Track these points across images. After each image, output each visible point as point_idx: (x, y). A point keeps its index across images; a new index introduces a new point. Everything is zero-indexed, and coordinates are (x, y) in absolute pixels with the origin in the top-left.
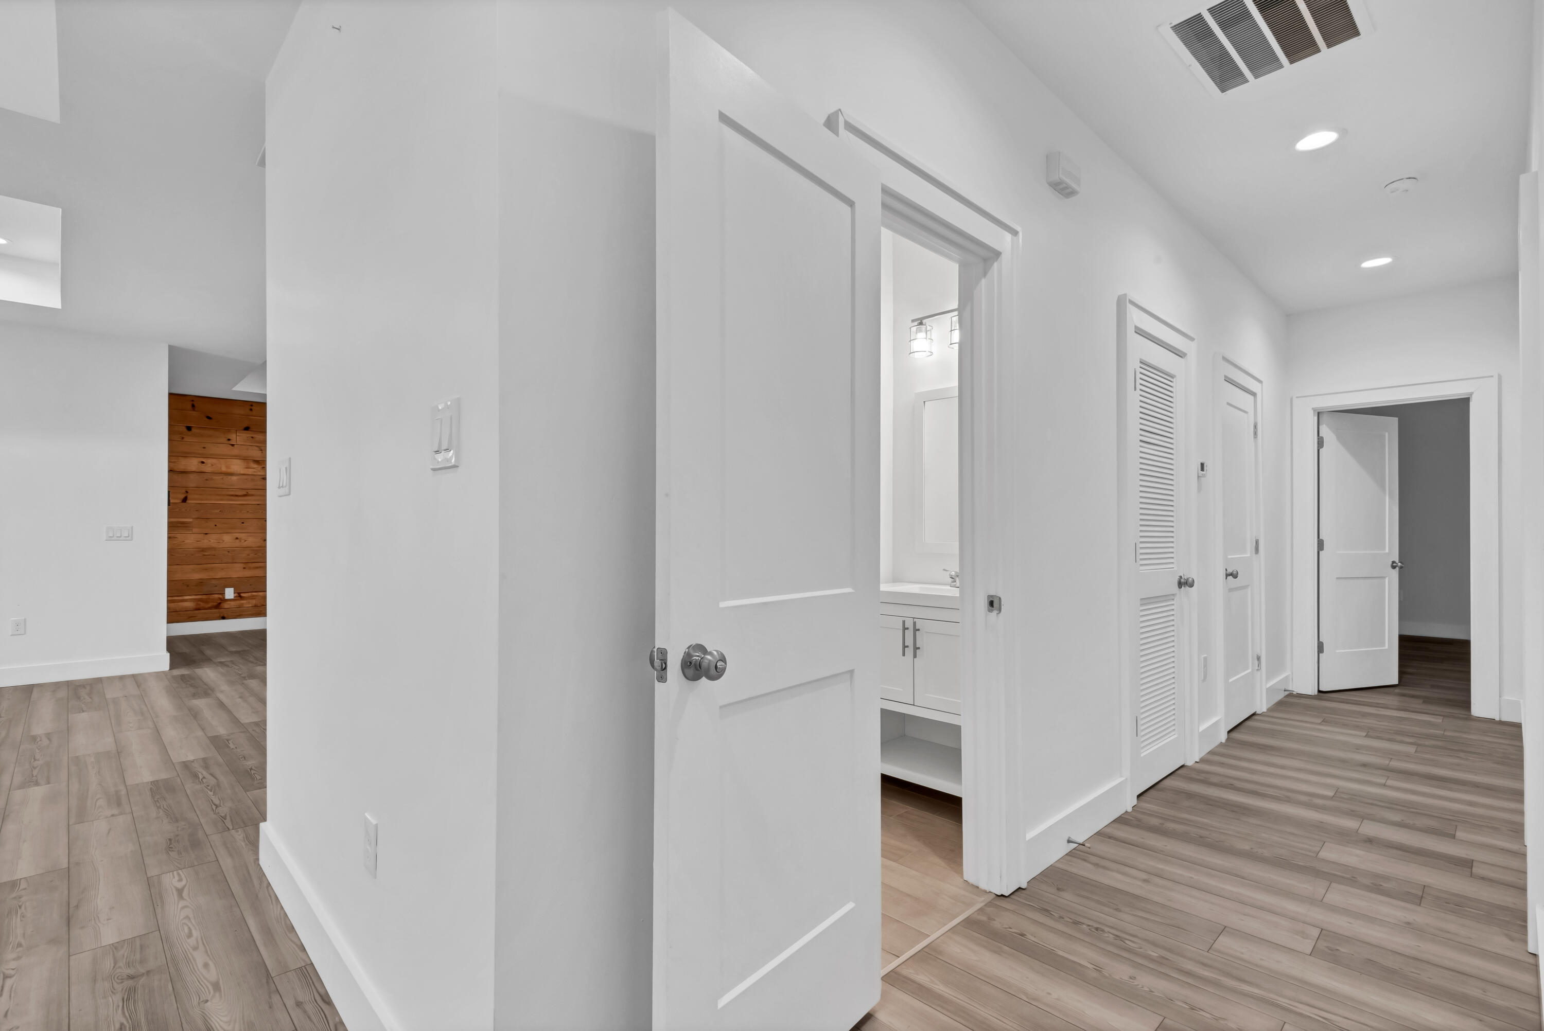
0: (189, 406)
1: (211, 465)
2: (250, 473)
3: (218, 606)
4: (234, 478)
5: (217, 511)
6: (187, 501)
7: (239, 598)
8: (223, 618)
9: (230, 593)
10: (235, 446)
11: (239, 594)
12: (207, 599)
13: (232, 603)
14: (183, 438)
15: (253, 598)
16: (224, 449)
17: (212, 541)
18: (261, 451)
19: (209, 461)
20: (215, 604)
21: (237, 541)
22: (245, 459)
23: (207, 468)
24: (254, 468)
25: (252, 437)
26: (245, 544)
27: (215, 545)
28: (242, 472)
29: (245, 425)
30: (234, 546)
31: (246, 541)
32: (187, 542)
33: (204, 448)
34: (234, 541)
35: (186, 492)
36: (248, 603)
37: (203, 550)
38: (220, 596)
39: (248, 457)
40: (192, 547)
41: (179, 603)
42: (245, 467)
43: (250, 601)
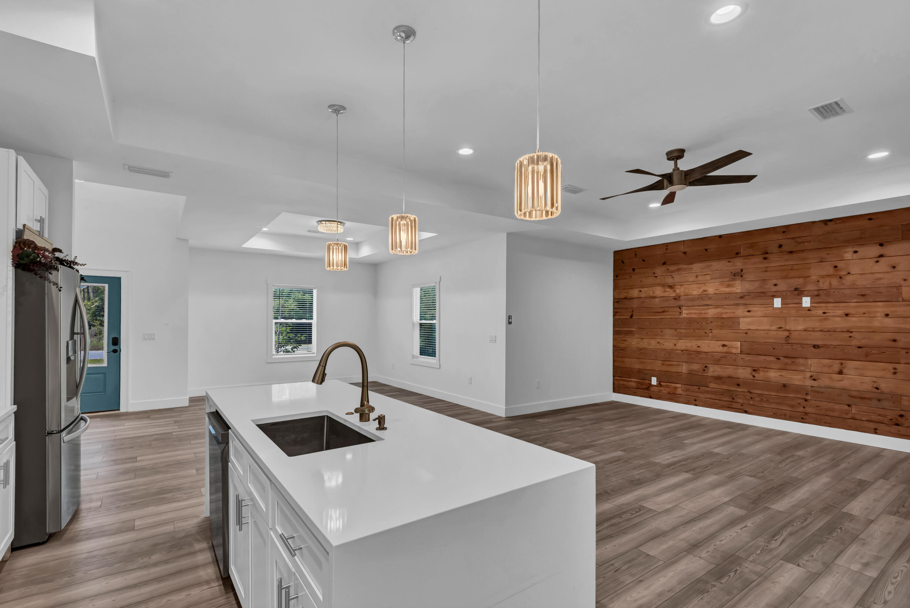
0: (633, 256)
1: (646, 292)
2: (666, 295)
3: (648, 389)
4: (657, 300)
5: (648, 323)
6: (633, 317)
7: (660, 386)
8: (651, 398)
9: (654, 381)
10: (658, 277)
11: (660, 382)
12: (642, 383)
13: (655, 388)
14: (631, 277)
15: (668, 387)
16: (651, 280)
17: (645, 344)
18: (673, 279)
19: (643, 290)
20: (647, 387)
21: (659, 344)
22: (663, 285)
23: (643, 295)
24: (668, 292)
25: (667, 269)
26: (663, 347)
27: (647, 347)
28: (662, 295)
29: (664, 262)
30: (657, 348)
31: (663, 344)
32: (633, 343)
33: (641, 281)
34: (657, 344)
35: (633, 311)
36: (665, 390)
37: (640, 349)
38: (649, 382)
39: (665, 284)
40: (635, 347)
41: (629, 383)
42: (663, 291)
43: (666, 389)
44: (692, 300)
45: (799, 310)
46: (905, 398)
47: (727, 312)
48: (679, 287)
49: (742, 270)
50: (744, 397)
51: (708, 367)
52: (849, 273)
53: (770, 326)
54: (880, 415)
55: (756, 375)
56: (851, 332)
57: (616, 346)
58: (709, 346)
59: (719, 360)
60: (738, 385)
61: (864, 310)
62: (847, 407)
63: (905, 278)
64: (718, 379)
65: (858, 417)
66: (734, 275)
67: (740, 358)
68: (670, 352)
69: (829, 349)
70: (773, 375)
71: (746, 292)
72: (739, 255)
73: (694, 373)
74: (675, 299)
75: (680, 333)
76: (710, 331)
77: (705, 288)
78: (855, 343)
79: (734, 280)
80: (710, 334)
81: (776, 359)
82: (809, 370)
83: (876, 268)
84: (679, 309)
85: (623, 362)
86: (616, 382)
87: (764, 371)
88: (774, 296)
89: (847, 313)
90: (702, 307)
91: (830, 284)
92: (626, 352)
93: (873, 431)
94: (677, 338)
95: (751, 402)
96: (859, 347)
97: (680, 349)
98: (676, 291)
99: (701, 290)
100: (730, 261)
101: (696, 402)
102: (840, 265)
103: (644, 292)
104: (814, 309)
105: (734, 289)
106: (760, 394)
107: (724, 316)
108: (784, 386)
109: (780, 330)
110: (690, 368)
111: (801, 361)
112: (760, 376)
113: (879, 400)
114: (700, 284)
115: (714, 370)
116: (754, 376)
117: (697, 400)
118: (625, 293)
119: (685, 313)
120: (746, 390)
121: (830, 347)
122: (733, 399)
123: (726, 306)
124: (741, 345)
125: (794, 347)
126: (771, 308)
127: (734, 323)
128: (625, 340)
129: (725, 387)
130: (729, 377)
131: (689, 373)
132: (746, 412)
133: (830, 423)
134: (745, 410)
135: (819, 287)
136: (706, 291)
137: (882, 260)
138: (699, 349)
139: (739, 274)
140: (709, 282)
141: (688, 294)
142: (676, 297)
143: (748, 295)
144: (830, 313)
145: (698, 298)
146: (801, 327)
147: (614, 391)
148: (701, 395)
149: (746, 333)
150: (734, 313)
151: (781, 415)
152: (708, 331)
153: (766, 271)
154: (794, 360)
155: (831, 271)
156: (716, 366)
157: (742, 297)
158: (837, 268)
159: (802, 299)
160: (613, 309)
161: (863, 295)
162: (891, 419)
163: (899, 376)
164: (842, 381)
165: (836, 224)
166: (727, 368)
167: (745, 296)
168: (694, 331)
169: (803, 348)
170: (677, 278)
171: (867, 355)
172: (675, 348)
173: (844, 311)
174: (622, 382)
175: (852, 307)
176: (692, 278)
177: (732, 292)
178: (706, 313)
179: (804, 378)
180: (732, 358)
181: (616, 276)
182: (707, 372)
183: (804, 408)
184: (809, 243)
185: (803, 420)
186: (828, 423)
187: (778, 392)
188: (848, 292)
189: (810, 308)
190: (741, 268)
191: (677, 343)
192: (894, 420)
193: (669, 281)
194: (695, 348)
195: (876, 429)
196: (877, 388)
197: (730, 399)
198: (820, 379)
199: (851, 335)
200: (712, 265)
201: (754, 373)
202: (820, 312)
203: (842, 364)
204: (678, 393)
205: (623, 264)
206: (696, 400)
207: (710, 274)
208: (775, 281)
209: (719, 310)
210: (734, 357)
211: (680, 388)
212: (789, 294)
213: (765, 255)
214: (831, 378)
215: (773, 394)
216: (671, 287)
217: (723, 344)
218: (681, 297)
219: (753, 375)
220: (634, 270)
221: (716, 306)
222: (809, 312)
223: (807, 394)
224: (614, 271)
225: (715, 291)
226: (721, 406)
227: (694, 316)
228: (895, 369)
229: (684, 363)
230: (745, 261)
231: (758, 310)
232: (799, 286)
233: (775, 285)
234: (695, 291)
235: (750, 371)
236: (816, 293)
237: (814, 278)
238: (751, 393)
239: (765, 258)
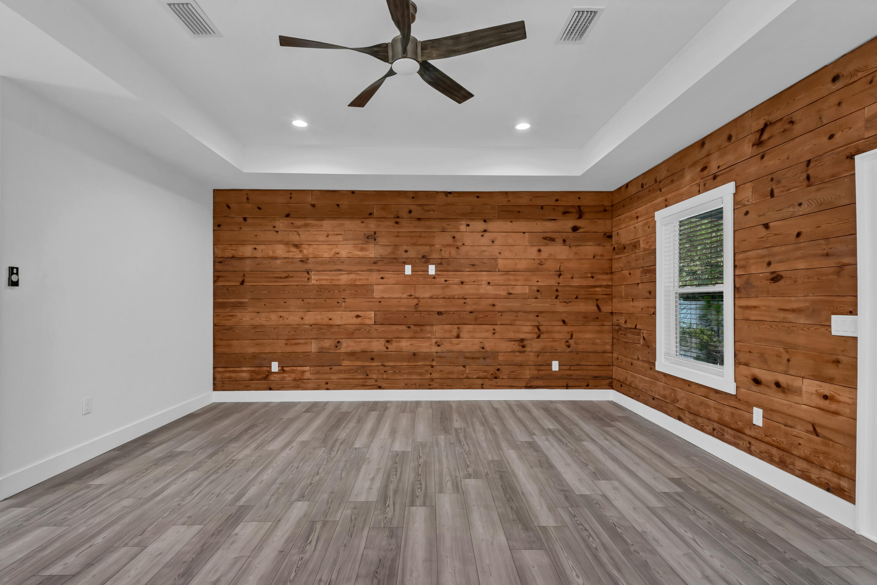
0: (245, 200)
1: (262, 251)
2: (290, 257)
3: (266, 378)
4: (278, 262)
5: (266, 292)
6: (245, 284)
7: (282, 371)
8: (270, 389)
9: (275, 367)
10: (279, 232)
11: (282, 367)
12: (258, 371)
13: (277, 375)
14: (241, 228)
15: (293, 372)
16: (270, 235)
17: (262, 319)
18: (299, 236)
19: (259, 247)
20: (264, 376)
21: (281, 319)
22: (287, 243)
23: (258, 254)
24: (293, 252)
25: (292, 223)
26: (287, 322)
27: (264, 323)
28: (285, 256)
29: (287, 213)
30: (278, 324)
31: (287, 319)
32: (244, 319)
33: (256, 235)
34: (279, 319)
35: (244, 276)
36: (290, 376)
37: (255, 327)
38: (268, 369)
39: (289, 242)
40: (247, 324)
41: (239, 374)
42: (287, 251)
43: (291, 374)
44: (322, 263)
45: (426, 278)
46: (500, 354)
47: (362, 278)
48: (307, 247)
49: (375, 233)
50: (378, 371)
51: (341, 343)
52: (464, 244)
53: (402, 294)
54: (485, 371)
55: (389, 346)
56: (465, 299)
57: (217, 325)
58: (342, 318)
59: (353, 333)
60: (372, 359)
61: (474, 279)
62: (462, 368)
63: (500, 251)
64: (352, 354)
65: (470, 376)
66: (368, 238)
67: (374, 330)
68: (296, 328)
69: (450, 315)
70: (405, 345)
71: (379, 257)
72: (371, 216)
73: (325, 351)
74: (302, 261)
75: (308, 303)
76: (343, 300)
77: (337, 250)
78: (468, 308)
79: (367, 243)
80: (343, 304)
81: (407, 328)
82: (434, 337)
83: (482, 241)
84: (307, 275)
85: (230, 346)
86: (218, 376)
87: (397, 342)
88: (405, 263)
89: (462, 281)
90: (333, 273)
91: (450, 253)
92: (234, 331)
93: (480, 386)
94: (305, 310)
95: (385, 376)
96: (471, 312)
97: (308, 324)
98: (303, 252)
99: (333, 252)
100: (364, 221)
101: (327, 385)
102: (458, 236)
103: (261, 251)
104: (438, 277)
105: (367, 253)
106: (393, 366)
107: (358, 283)
108: (414, 354)
109: (411, 297)
110: (320, 345)
111: (428, 328)
112: (392, 347)
113: (484, 358)
114: (332, 245)
115: (348, 346)
116: (387, 348)
117: (329, 383)
118: (232, 250)
119: (315, 279)
120: (379, 364)
121: (450, 314)
122: (367, 375)
123: (359, 272)
124: (375, 315)
125: (422, 315)
126: (402, 275)
127: (367, 291)
128: (232, 316)
129: (359, 363)
130: (364, 352)
131: (320, 351)
132: (380, 388)
133: (451, 386)
134: (379, 385)
135: (442, 256)
136: (338, 253)
137: (486, 234)
138: (331, 322)
139: (372, 237)
140: (342, 243)
141: (318, 257)
142: (303, 259)
143: (381, 261)
144: (450, 280)
145: (329, 262)
146: (427, 295)
147: (215, 389)
148: (333, 377)
149: (380, 302)
150: (368, 279)
151: (412, 384)
152: (340, 301)
153: (398, 236)
154: (423, 328)
155: (450, 241)
156: (349, 340)
157: (375, 263)
158: (455, 239)
159: (428, 267)
160: (214, 272)
161: (473, 265)
162: (492, 374)
163: (497, 335)
164: (459, 344)
165: (454, 196)
166: (361, 342)
167: (378, 261)
168: (325, 301)
169: (429, 315)
170: (304, 236)
171: (476, 319)
172: (302, 322)
173: (459, 280)
174: (227, 375)
175: (466, 276)
176: (322, 238)
177: (366, 257)
178: (338, 280)
179: (431, 345)
180: (366, 330)
181: (217, 226)
182: (340, 349)
183: (431, 374)
184: (434, 212)
185: (430, 387)
186: (449, 386)
187: (409, 362)
188: (463, 261)
189: (434, 276)
190: (375, 231)
191: (305, 316)
192: (493, 375)
193: (294, 238)
194: (326, 321)
195: (482, 385)
196: (483, 348)
197: (364, 376)
198: (443, 344)
199: (465, 301)
200: (344, 224)
201: (388, 345)
202: (443, 280)
203: (459, 328)
204: (305, 378)
205: (228, 209)
206: (327, 383)
207: (342, 234)
208: (405, 248)
209: (352, 276)
210: (368, 328)
211: (308, 372)
212: (417, 261)
213: (397, 220)
214: (451, 343)
215: (405, 364)
216: (296, 246)
217: (357, 314)
218: (309, 259)
219: (387, 346)
220: (245, 219)
221: (349, 272)
222: (434, 279)
223: (433, 360)
224: (214, 217)
225: (348, 254)
226: (355, 385)
227: (324, 283)
228: (494, 330)
229: (313, 340)
230: (378, 223)
231: (390, 277)
232: (426, 254)
233: (406, 251)
234: (326, 253)
235: (383, 343)
236: (439, 261)
237: (438, 246)
238: (384, 366)
239: (397, 223)
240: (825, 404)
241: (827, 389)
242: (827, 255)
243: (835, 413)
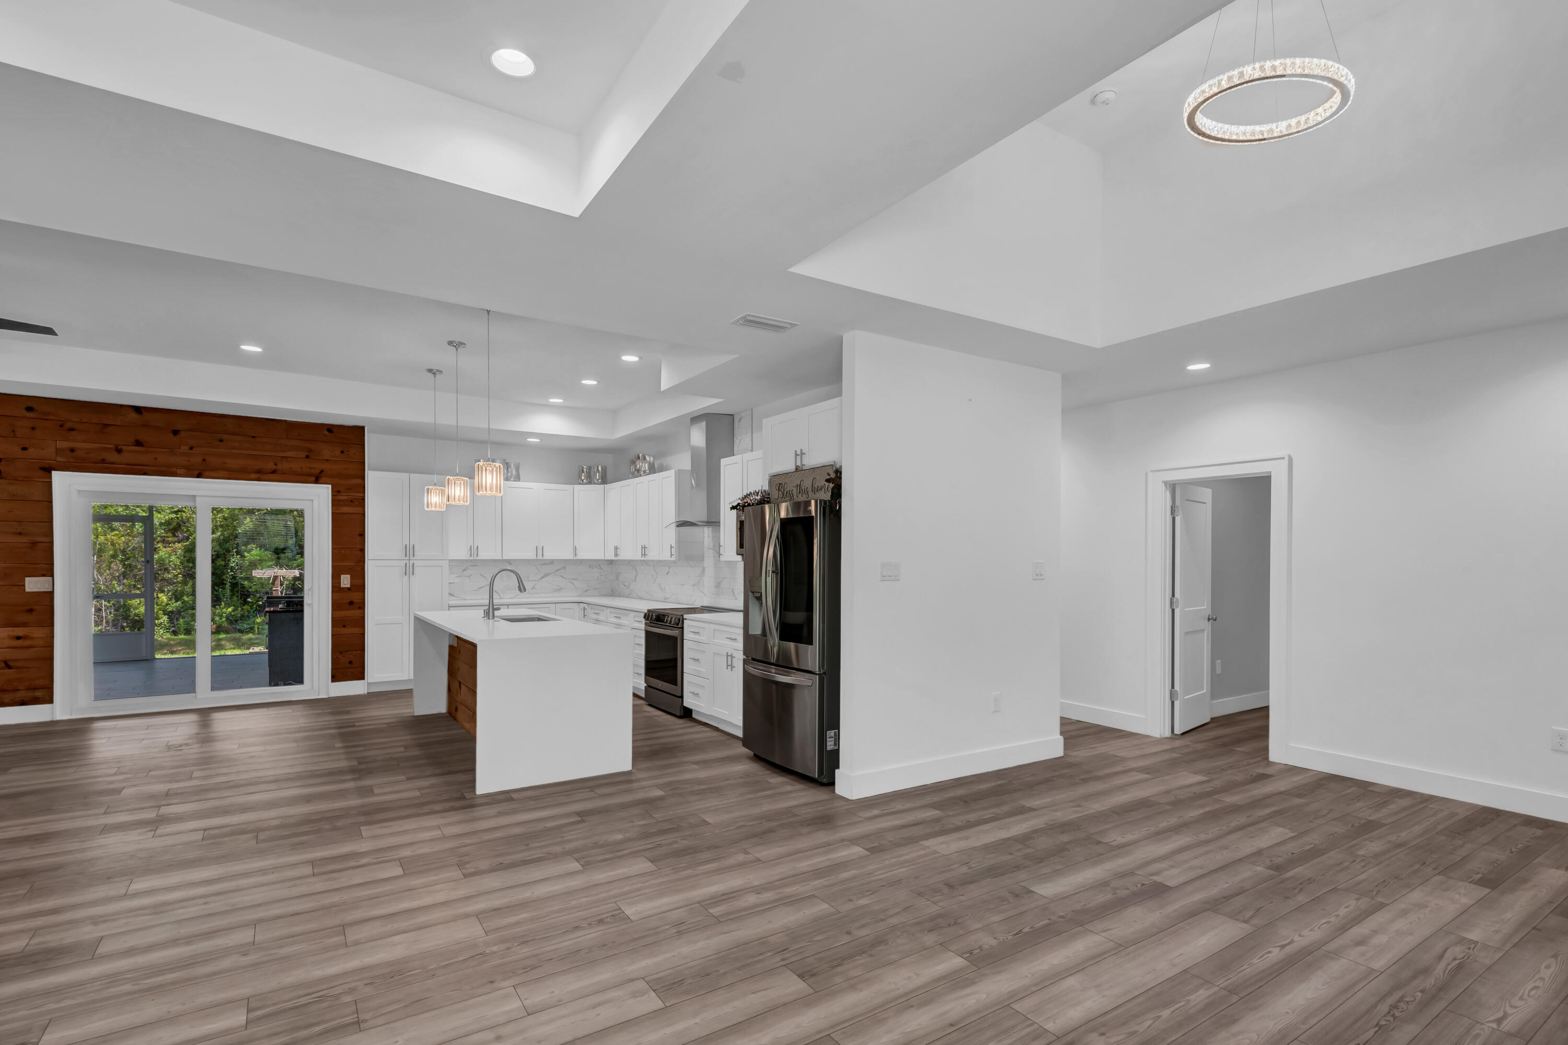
240: (19, 643)
241: (19, 631)
242: (20, 534)
243: (30, 647)
